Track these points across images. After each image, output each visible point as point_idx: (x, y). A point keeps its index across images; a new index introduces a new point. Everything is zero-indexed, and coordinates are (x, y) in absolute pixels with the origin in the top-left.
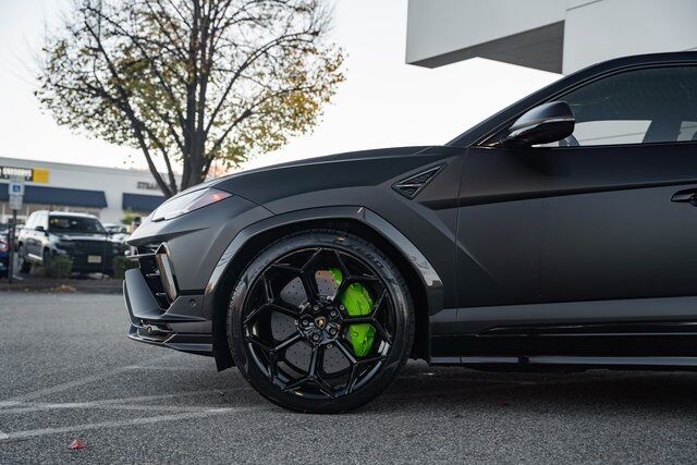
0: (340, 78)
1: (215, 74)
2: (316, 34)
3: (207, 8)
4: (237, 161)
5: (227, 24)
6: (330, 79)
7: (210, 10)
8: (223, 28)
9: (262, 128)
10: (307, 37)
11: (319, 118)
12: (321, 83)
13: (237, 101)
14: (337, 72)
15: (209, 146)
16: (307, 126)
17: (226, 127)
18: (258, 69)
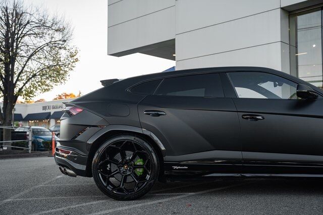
0: (77, 60)
1: (18, 58)
2: (65, 41)
3: (13, 28)
4: (30, 96)
5: (24, 36)
6: (72, 61)
7: (15, 29)
8: (22, 38)
9: (41, 82)
10: (61, 43)
11: (68, 77)
12: (68, 62)
13: (29, 70)
14: (75, 57)
15: (16, 90)
16: (62, 81)
17: (24, 82)
18: (39, 56)
